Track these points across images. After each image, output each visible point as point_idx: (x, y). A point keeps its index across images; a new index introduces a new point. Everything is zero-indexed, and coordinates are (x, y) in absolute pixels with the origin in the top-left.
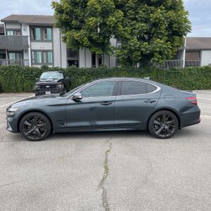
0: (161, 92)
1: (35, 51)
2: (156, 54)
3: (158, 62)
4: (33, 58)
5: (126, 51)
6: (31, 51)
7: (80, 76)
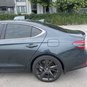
1: (18, 7)
2: (76, 5)
3: (76, 9)
4: (18, 10)
5: (59, 4)
6: (17, 6)
7: (36, 18)
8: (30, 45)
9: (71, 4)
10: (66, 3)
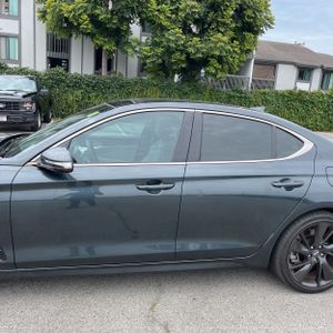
0: (314, 155)
2: (213, 61)
3: (215, 75)
5: (159, 50)
7: (71, 89)
8: (282, 181)
9: (201, 56)
10: (182, 51)
